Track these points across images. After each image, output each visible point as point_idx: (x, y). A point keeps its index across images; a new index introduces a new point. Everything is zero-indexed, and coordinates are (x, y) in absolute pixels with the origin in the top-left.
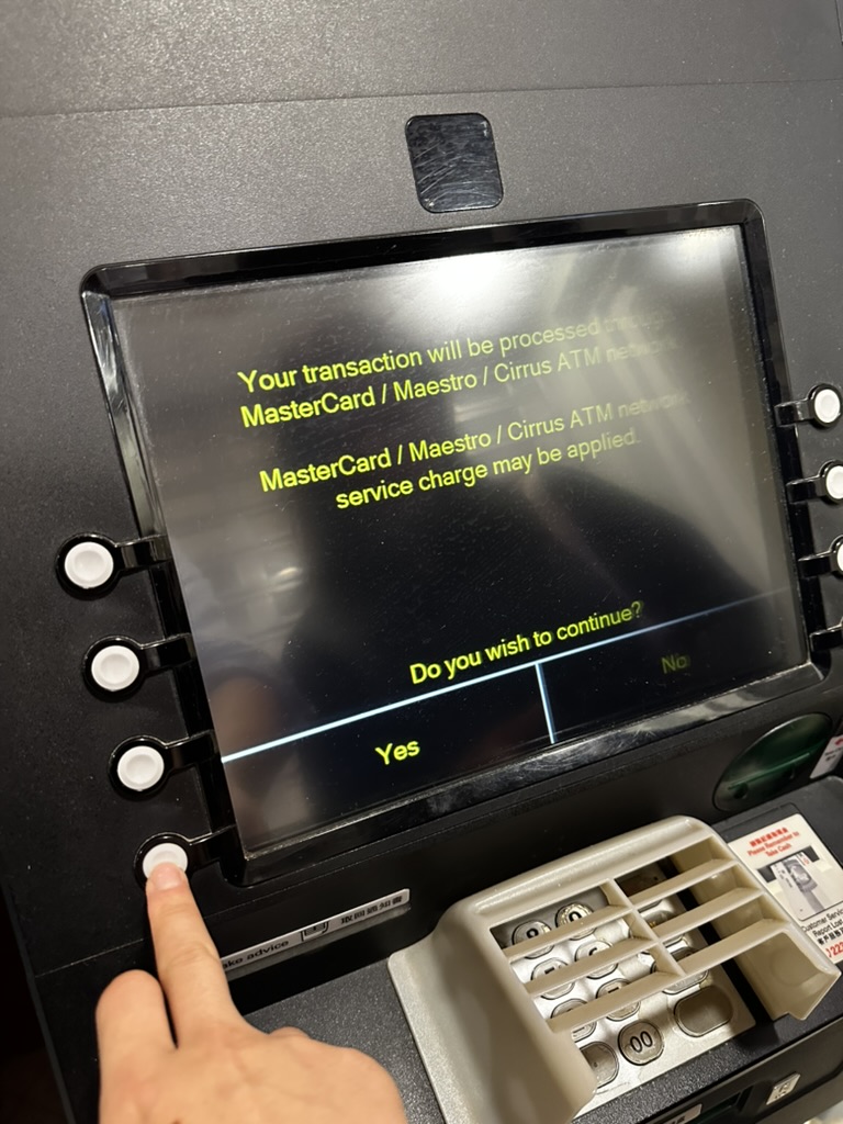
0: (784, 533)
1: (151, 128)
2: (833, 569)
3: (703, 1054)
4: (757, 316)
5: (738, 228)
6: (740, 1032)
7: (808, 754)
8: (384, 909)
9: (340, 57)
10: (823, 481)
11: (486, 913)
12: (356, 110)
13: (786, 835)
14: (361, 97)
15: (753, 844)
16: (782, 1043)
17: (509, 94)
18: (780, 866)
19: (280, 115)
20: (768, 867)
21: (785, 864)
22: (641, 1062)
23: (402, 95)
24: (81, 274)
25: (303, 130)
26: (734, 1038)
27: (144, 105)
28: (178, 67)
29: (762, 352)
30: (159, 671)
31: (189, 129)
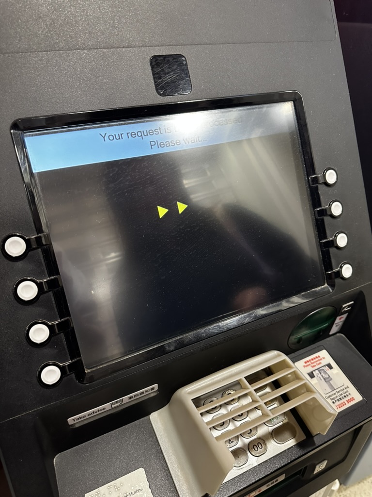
0: (314, 230)
1: (40, 60)
2: (335, 245)
3: (283, 451)
4: (301, 139)
6: (299, 441)
7: (327, 324)
8: (147, 393)
9: (121, 30)
10: (330, 208)
11: (190, 393)
12: (129, 53)
13: (319, 358)
14: (131, 47)
15: (306, 363)
16: (317, 445)
17: (194, 46)
18: (317, 371)
19: (96, 55)
20: (312, 372)
21: (319, 371)
22: (258, 455)
23: (148, 46)
24: (10, 122)
25: (106, 61)
26: (297, 444)
27: (37, 51)
28: (51, 35)
29: (303, 154)
30: (47, 292)
31: (57, 61)
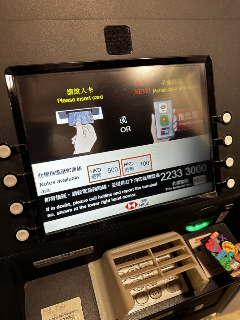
2: (225, 165)
3: (172, 298)
5: (205, 63)
6: (184, 292)
8: (86, 251)
10: (224, 140)
12: (89, 23)
14: (91, 19)
15: (196, 240)
17: (136, 20)
20: (200, 247)
22: (155, 298)
24: (5, 68)
26: (182, 294)
27: (26, 19)
28: (36, 8)
29: (209, 101)
31: (39, 27)
